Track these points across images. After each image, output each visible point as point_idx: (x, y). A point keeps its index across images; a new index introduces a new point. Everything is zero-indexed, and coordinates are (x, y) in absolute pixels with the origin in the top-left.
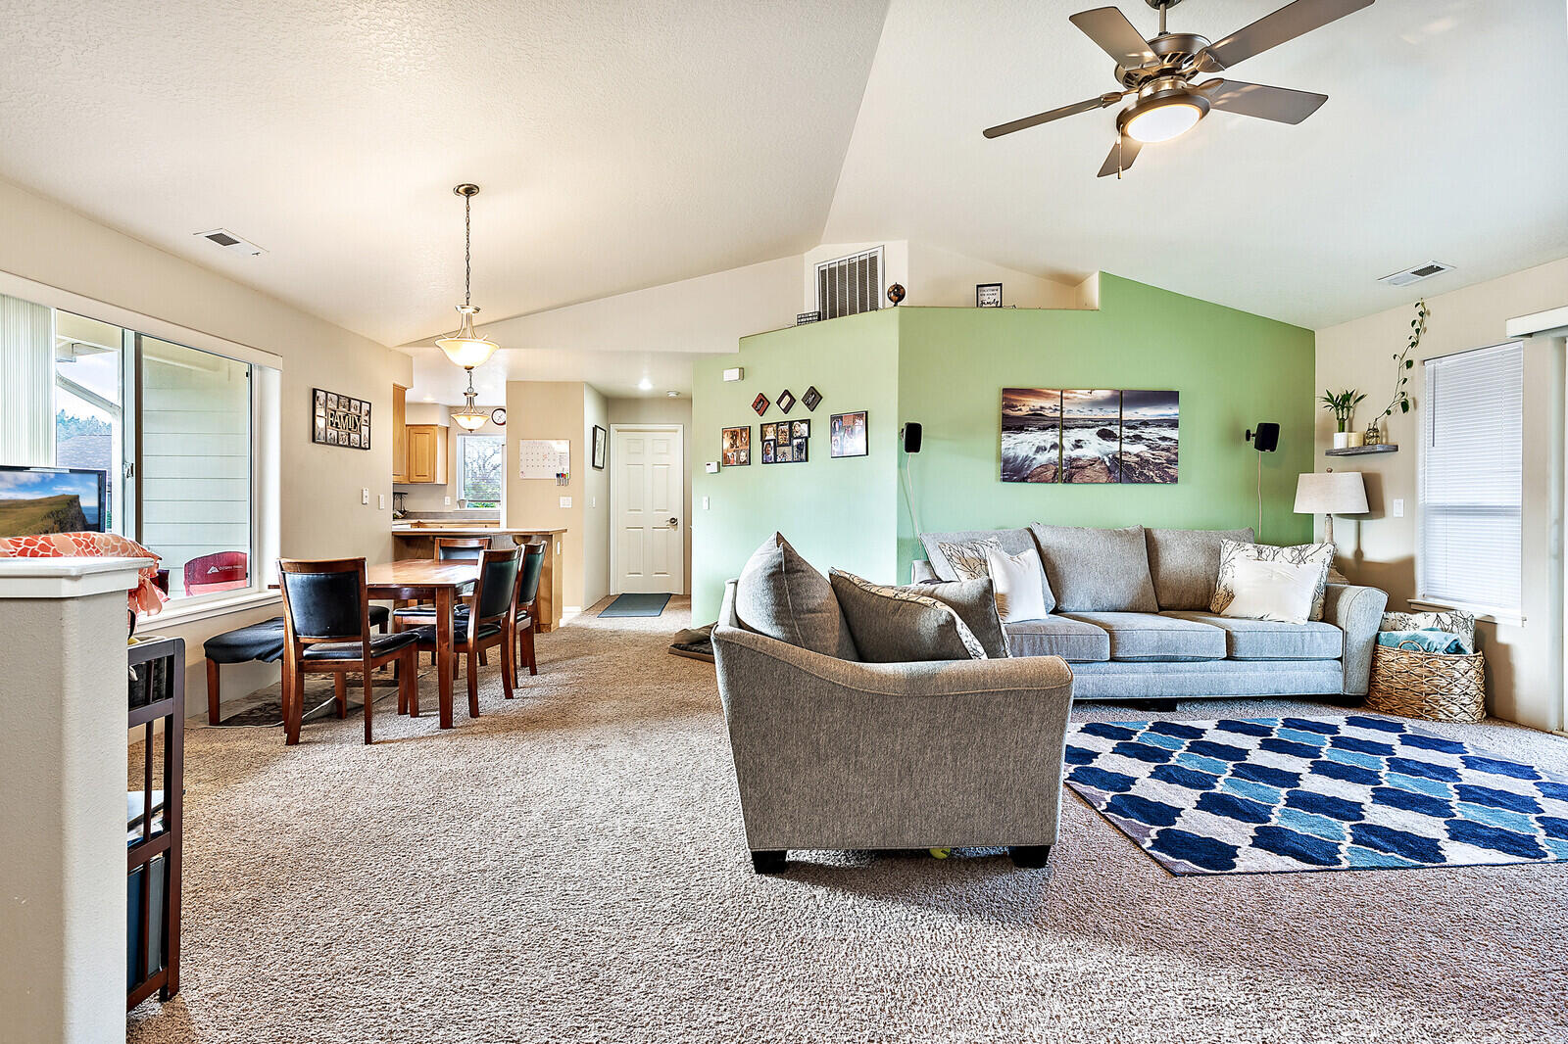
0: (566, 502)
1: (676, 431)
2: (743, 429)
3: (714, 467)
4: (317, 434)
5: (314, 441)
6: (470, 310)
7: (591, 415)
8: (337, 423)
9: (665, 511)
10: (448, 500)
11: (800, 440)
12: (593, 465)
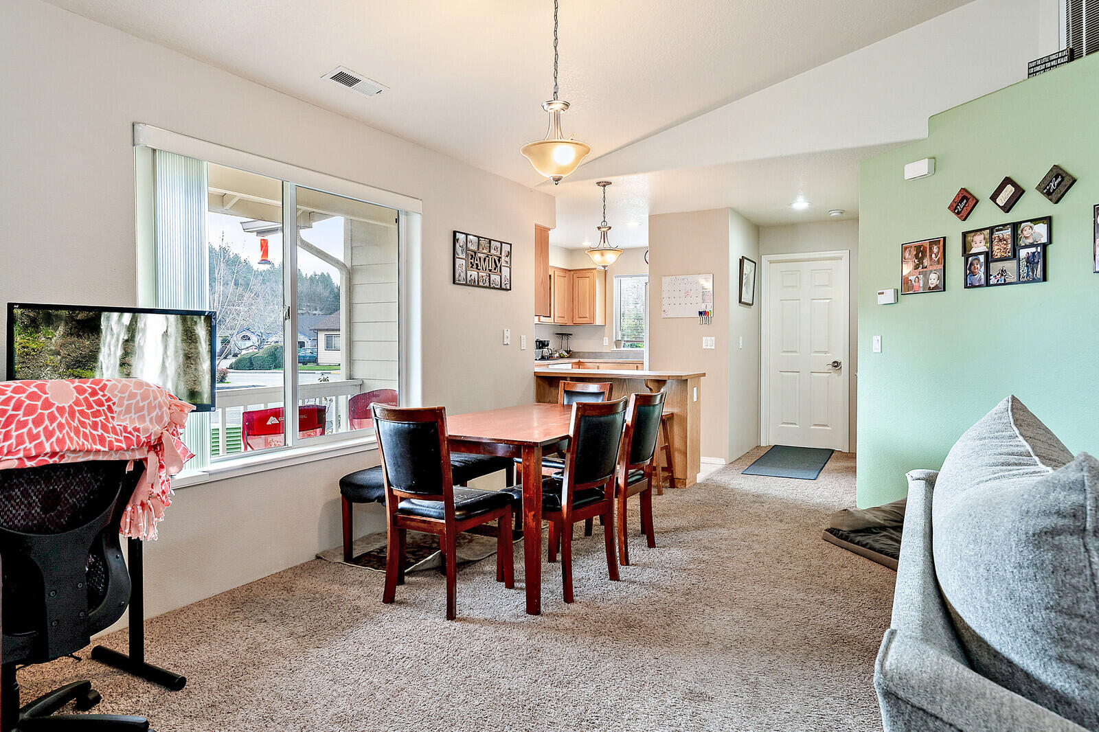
0: (708, 343)
1: (840, 258)
2: (933, 242)
3: (889, 296)
4: (457, 276)
5: (454, 283)
6: (557, 106)
7: (737, 244)
8: (477, 264)
9: (826, 352)
10: (606, 341)
11: (1033, 250)
12: (740, 302)
